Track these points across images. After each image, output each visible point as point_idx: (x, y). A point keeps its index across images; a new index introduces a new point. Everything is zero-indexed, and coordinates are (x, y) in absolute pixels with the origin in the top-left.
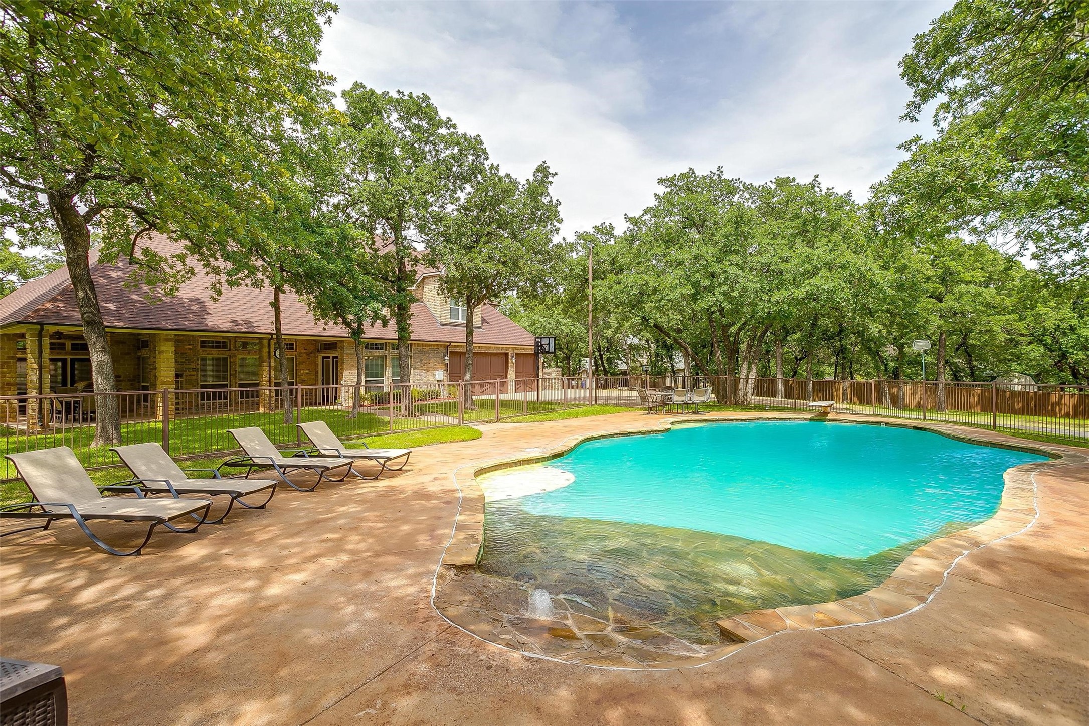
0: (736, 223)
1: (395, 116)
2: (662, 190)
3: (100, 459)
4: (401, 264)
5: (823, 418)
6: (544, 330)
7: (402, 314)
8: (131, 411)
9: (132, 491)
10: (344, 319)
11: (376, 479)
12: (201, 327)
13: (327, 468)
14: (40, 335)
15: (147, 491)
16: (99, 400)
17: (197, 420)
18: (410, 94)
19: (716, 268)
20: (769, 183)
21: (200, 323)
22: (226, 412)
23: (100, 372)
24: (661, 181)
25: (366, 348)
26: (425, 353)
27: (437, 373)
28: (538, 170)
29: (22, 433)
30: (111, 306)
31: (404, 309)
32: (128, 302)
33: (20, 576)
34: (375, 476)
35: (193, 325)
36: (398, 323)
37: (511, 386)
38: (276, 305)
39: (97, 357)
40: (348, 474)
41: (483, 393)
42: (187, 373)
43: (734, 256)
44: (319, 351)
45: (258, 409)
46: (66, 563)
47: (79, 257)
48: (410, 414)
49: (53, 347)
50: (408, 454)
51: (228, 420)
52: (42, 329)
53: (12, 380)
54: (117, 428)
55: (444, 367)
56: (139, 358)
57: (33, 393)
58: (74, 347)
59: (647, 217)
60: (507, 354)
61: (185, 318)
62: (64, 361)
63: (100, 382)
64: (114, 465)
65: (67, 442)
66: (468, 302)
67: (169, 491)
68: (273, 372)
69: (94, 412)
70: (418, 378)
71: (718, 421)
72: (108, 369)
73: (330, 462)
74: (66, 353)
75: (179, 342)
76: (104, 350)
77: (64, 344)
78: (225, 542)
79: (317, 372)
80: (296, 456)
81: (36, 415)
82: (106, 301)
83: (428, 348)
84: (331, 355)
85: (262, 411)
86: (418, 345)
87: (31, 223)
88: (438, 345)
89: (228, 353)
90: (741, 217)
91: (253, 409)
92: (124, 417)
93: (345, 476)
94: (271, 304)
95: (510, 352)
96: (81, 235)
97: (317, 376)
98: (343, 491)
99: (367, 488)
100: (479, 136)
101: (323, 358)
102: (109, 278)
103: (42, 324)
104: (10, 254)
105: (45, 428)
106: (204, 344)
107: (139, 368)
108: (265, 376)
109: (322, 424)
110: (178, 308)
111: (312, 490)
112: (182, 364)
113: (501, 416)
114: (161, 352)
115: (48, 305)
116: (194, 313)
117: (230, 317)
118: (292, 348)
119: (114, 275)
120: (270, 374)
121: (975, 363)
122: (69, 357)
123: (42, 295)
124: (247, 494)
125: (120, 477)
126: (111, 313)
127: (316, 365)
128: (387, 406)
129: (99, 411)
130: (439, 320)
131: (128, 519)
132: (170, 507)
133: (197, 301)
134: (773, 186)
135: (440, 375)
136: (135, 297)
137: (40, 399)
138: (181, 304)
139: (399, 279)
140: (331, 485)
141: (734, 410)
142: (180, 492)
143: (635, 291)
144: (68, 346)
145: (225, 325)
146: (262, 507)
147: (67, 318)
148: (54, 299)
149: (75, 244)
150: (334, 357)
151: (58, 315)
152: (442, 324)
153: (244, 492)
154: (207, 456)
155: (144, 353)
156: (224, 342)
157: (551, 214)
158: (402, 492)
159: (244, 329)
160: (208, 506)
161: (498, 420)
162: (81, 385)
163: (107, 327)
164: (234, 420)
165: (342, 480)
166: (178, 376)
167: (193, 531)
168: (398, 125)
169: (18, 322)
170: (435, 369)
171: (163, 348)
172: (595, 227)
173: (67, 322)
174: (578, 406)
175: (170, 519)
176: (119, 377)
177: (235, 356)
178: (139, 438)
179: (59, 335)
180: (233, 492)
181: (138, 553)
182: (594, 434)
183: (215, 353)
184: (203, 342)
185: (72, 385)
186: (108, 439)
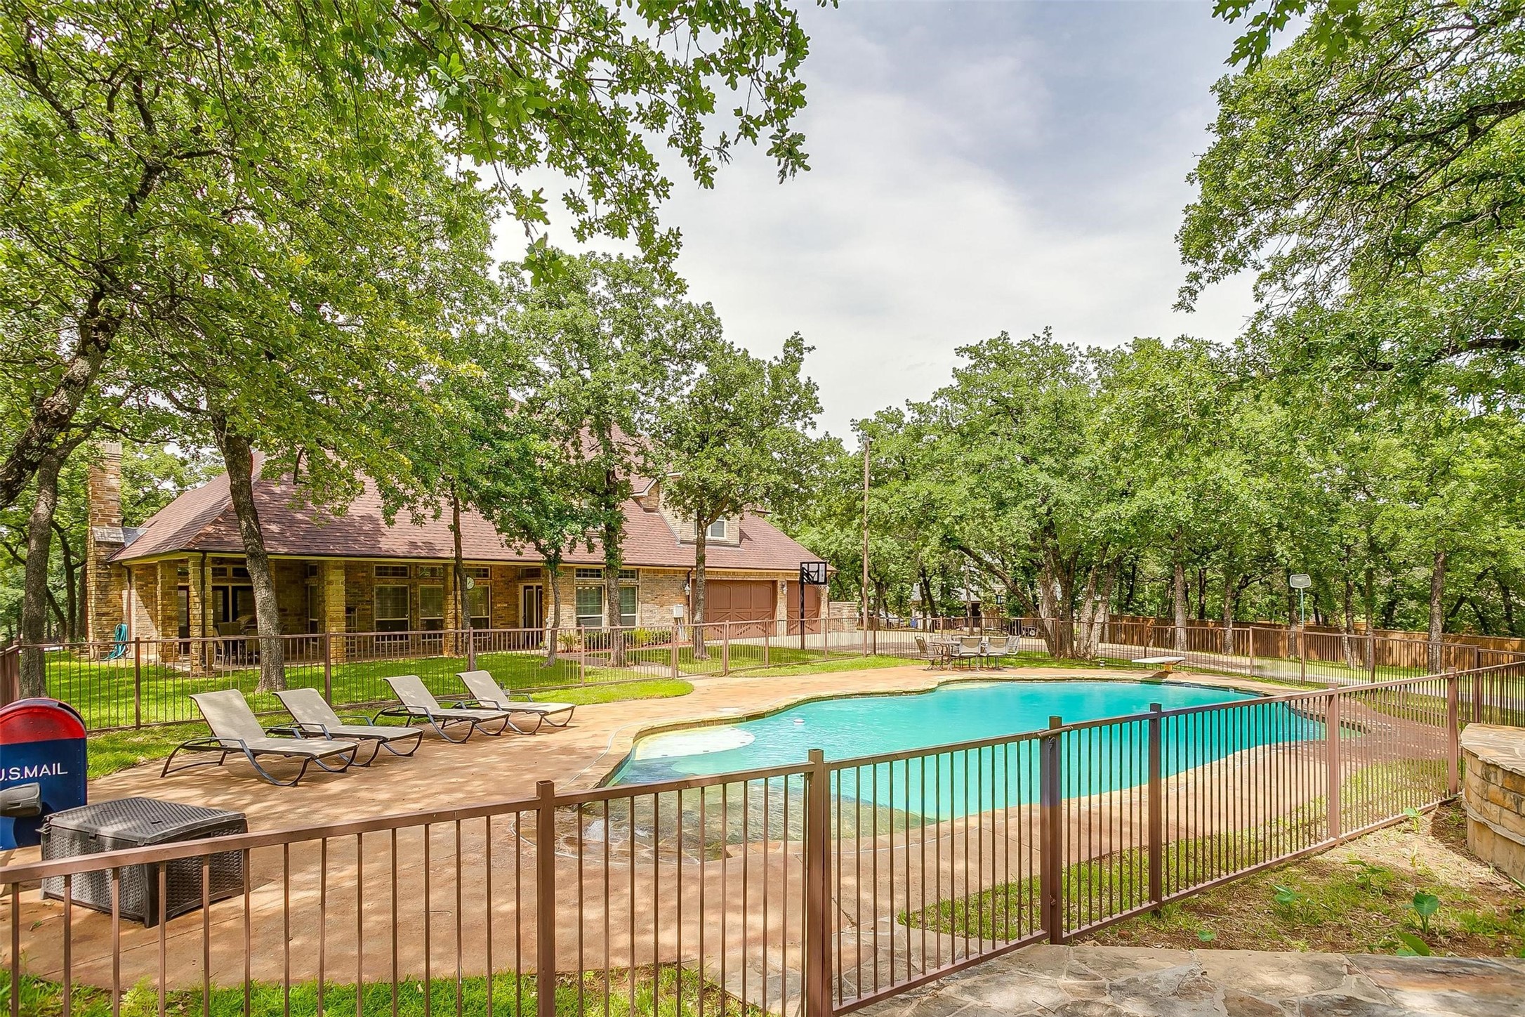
0: (1056, 410)
1: (602, 283)
2: (965, 362)
3: (265, 706)
4: (610, 474)
5: (1159, 680)
6: (840, 545)
7: (612, 535)
8: (301, 651)
9: (292, 733)
10: (538, 544)
11: (534, 734)
12: (374, 553)
13: (479, 721)
14: (203, 565)
15: (306, 735)
16: (263, 644)
17: (369, 664)
18: (621, 256)
19: (1023, 475)
20: (1124, 347)
21: (373, 547)
22: (401, 655)
23: (264, 611)
24: (960, 351)
25: (578, 576)
26: (658, 582)
27: (675, 608)
28: (787, 345)
29: (186, 675)
30: (274, 528)
31: (613, 530)
32: (294, 522)
33: (203, 796)
34: (532, 731)
35: (364, 550)
36: (607, 548)
37: (782, 627)
38: (455, 528)
39: (262, 595)
40: (505, 728)
41: (739, 636)
42: (361, 607)
43: (1047, 457)
44: (520, 578)
45: (441, 653)
46: (235, 789)
47: (242, 483)
48: (621, 663)
49: (216, 572)
50: (572, 708)
51: (404, 666)
52: (204, 557)
53: (173, 614)
54: (281, 673)
55: (684, 600)
56: (306, 588)
57: (195, 632)
58: (236, 572)
59: (939, 402)
60: (774, 583)
61: (355, 541)
62: (225, 589)
63: (265, 625)
64: (278, 712)
65: (235, 686)
66: (699, 520)
67: (324, 734)
68: (460, 606)
69: (258, 653)
70: (648, 614)
71: (1013, 680)
72: (271, 607)
73: (482, 714)
74: (227, 580)
75: (349, 569)
76: (267, 586)
77: (225, 569)
78: (366, 780)
79: (517, 606)
80: (455, 707)
81: (198, 655)
82: (269, 522)
83: (659, 574)
84: (535, 584)
85: (445, 656)
86: (648, 571)
87: (193, 435)
88: (675, 571)
89: (409, 581)
90: (1061, 402)
91: (435, 652)
92: (287, 659)
93: (503, 731)
94: (450, 527)
95: (780, 580)
96: (244, 459)
97: (517, 611)
98: (493, 745)
99: (520, 742)
100: (709, 303)
101: (526, 588)
102: (271, 493)
103: (204, 552)
104: (166, 456)
105: (208, 669)
106: (382, 571)
107: (306, 600)
108: (451, 611)
109: (486, 673)
110: (348, 530)
111: (464, 742)
112: (354, 595)
113: (731, 668)
114: (330, 583)
115: (210, 529)
116: (366, 534)
117: (408, 538)
118: (486, 576)
119: (277, 489)
120: (456, 609)
121: (1514, 598)
122: (230, 585)
123: (204, 515)
124: (392, 740)
125: (283, 722)
126: (273, 537)
127: (517, 597)
128: (607, 651)
129: (263, 653)
130: (679, 537)
131: (287, 754)
132: (319, 747)
133: (370, 518)
134: (1129, 350)
135: (679, 610)
136: (299, 516)
137: (204, 643)
138: (352, 523)
139: (607, 492)
140: (485, 737)
141: (1071, 666)
142: (333, 736)
143: (915, 505)
144: (230, 572)
145: (402, 549)
146: (410, 755)
147: (229, 544)
148: (216, 522)
149: (239, 469)
150: (538, 587)
151: (220, 541)
152: (682, 542)
153: (389, 737)
154: (370, 706)
155: (312, 581)
156: (404, 569)
157: (806, 402)
158: (548, 747)
159: (423, 554)
160: (355, 749)
161: (727, 673)
162: (243, 620)
163: (271, 553)
164: (410, 666)
165: (498, 734)
166: (349, 610)
167: (343, 771)
168: (605, 293)
169: (182, 550)
170: (671, 604)
171: (331, 578)
172: (879, 413)
173: (229, 549)
174: (849, 656)
175: (321, 756)
176: (284, 610)
177: (416, 585)
178: (302, 683)
179: (222, 560)
180: (379, 737)
181: (295, 784)
182: (823, 694)
183: (392, 583)
184: (378, 568)
185: (234, 620)
186: (270, 685)
